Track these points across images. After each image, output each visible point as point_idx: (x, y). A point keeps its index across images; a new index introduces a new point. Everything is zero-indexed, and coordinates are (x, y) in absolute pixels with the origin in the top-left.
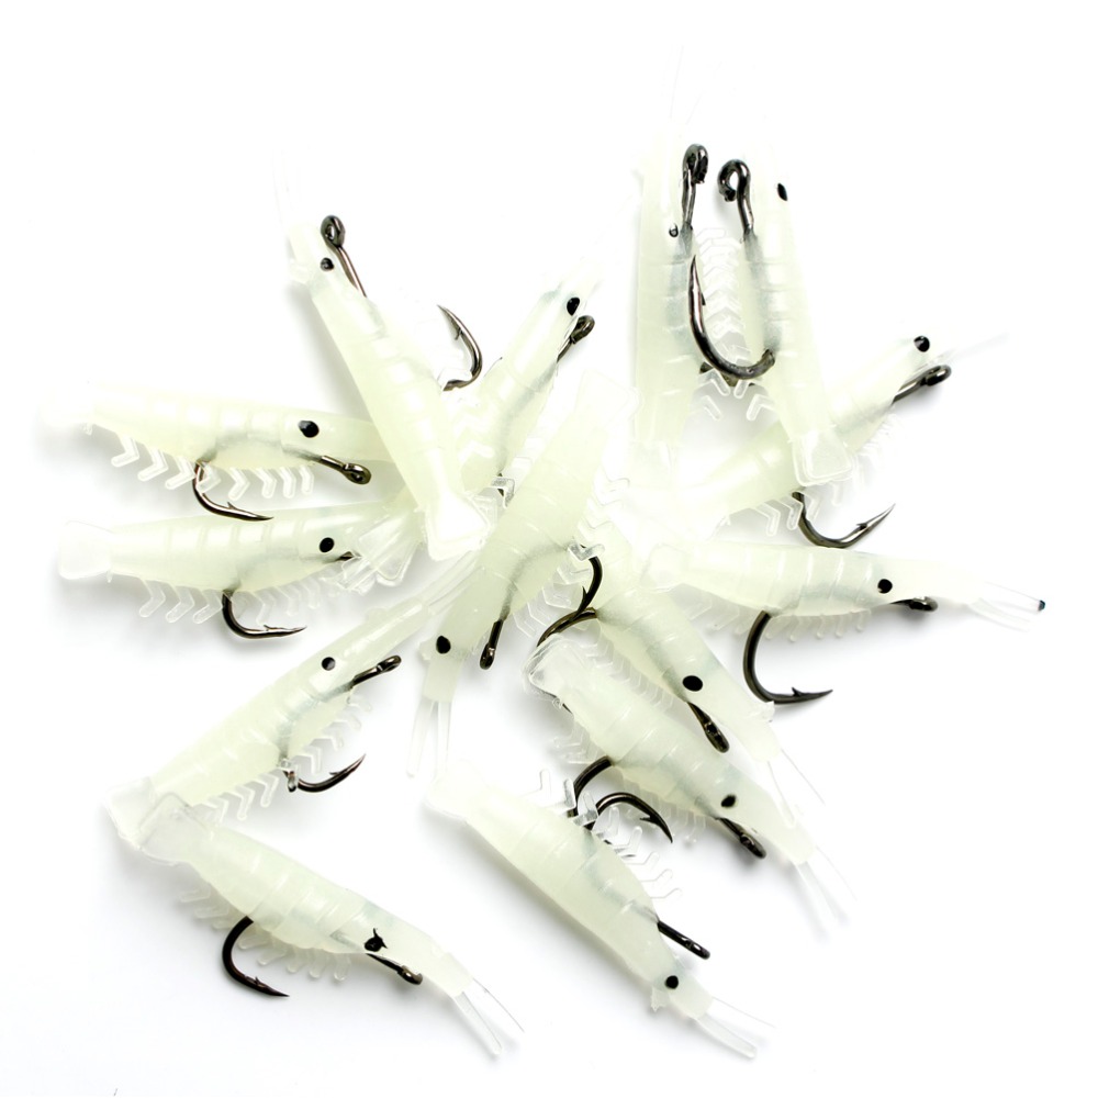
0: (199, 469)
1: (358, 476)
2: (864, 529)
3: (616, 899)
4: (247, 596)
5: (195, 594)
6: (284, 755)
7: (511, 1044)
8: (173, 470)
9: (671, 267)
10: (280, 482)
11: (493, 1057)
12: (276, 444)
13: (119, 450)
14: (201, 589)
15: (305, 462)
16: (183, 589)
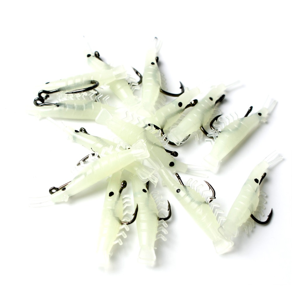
0: (123, 223)
1: (125, 184)
2: (137, 73)
3: (240, 125)
4: (159, 213)
5: (159, 227)
6: (205, 202)
7: (280, 155)
8: (124, 229)
9: (67, 108)
10: (127, 202)
11: (284, 160)
12: (116, 203)
13: (118, 244)
14: (158, 225)
15: (121, 196)
16: (158, 230)
